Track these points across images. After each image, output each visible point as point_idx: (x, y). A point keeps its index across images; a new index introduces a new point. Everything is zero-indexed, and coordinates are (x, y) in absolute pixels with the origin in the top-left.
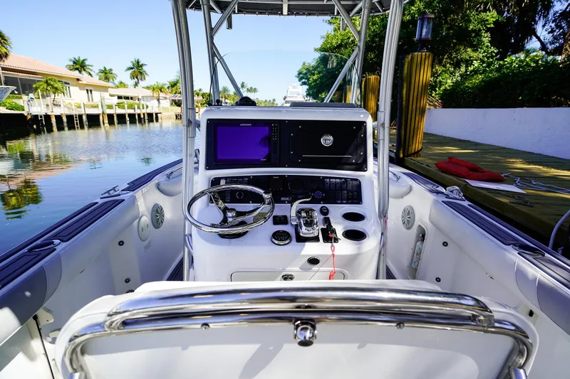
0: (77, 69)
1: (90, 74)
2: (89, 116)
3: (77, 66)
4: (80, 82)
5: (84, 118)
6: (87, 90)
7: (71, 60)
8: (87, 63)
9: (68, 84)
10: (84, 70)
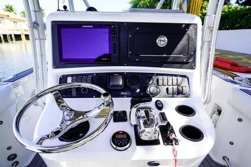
0: (8, 11)
1: (16, 14)
2: (16, 36)
3: (9, 9)
4: (9, 17)
5: (13, 36)
6: (14, 22)
7: (4, 6)
8: (13, 7)
9: (3, 18)
10: (12, 11)
